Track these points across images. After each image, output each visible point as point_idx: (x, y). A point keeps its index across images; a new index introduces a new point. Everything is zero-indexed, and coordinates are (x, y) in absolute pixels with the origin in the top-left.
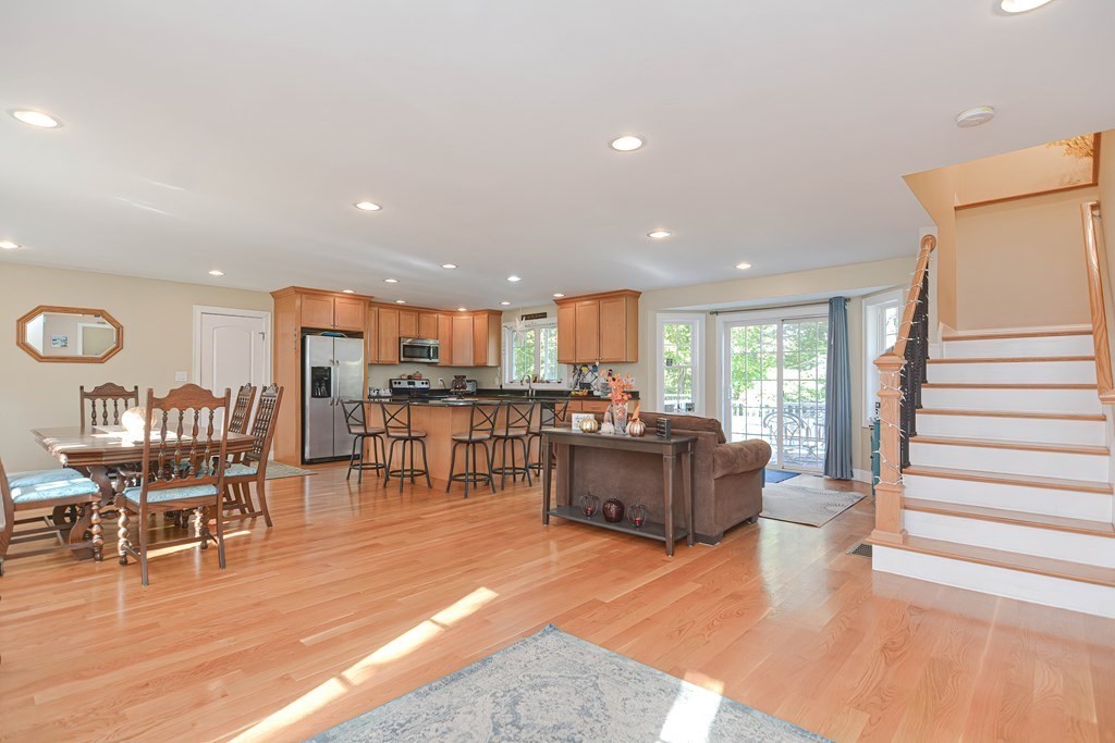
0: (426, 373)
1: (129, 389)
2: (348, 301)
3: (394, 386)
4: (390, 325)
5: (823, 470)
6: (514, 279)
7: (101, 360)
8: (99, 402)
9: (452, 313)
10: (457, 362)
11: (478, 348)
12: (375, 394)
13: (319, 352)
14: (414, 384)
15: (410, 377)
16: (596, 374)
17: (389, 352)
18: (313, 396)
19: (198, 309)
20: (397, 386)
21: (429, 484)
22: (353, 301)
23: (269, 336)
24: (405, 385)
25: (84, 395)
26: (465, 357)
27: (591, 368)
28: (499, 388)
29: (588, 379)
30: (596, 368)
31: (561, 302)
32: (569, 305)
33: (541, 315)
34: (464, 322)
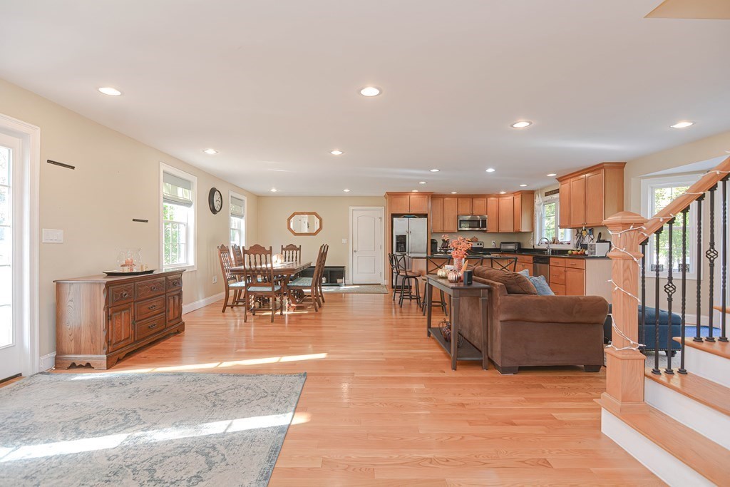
0: (479, 237)
1: (298, 247)
2: (417, 197)
4: (451, 209)
6: (490, 170)
7: (315, 234)
8: (287, 252)
9: (497, 196)
10: (503, 229)
11: (515, 220)
13: (401, 226)
16: (592, 236)
17: (451, 225)
18: (398, 251)
19: (352, 208)
22: (421, 196)
23: (383, 219)
25: (283, 249)
26: (507, 227)
27: (588, 232)
28: (532, 248)
29: (587, 240)
30: (591, 231)
31: (561, 179)
32: (566, 181)
33: (557, 191)
34: (507, 202)
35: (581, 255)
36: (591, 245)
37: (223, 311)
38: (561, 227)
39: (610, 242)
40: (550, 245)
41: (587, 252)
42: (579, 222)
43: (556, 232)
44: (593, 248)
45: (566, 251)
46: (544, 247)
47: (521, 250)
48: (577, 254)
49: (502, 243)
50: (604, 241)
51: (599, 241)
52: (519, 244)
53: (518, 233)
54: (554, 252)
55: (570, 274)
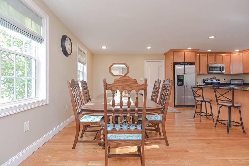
0: (218, 77)
2: (189, 52)
3: (205, 82)
4: (204, 60)
9: (230, 53)
11: (245, 66)
12: (198, 85)
14: (213, 81)
15: (211, 79)
17: (204, 70)
18: (178, 85)
19: (145, 61)
20: (206, 82)
21: (244, 131)
22: (191, 52)
23: (163, 67)
24: (209, 81)
37: (74, 147)
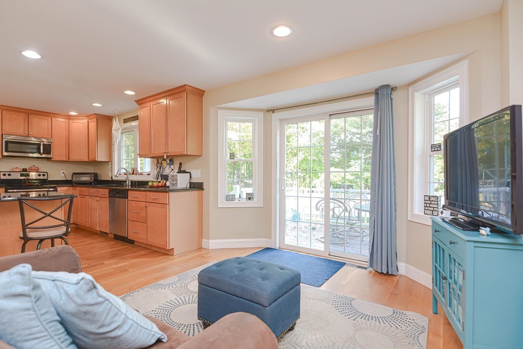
3: (3, 177)
5: (368, 258)
6: (31, 54)
9: (68, 117)
10: (74, 157)
11: (90, 147)
14: (28, 175)
15: (25, 170)
16: (172, 167)
20: (6, 177)
24: (16, 176)
26: (80, 155)
27: (169, 162)
28: (111, 179)
29: (167, 171)
30: (172, 161)
31: (140, 102)
32: (145, 105)
33: (136, 118)
34: (80, 125)
35: (162, 186)
36: (173, 176)
38: (141, 156)
39: (189, 172)
40: (129, 176)
41: (168, 184)
42: (159, 151)
43: (136, 161)
44: (175, 179)
45: (146, 183)
46: (123, 178)
47: (97, 182)
48: (158, 187)
49: (74, 174)
50: (184, 172)
51: (180, 172)
52: (96, 175)
53: (94, 163)
54: (134, 184)
55: (152, 209)
